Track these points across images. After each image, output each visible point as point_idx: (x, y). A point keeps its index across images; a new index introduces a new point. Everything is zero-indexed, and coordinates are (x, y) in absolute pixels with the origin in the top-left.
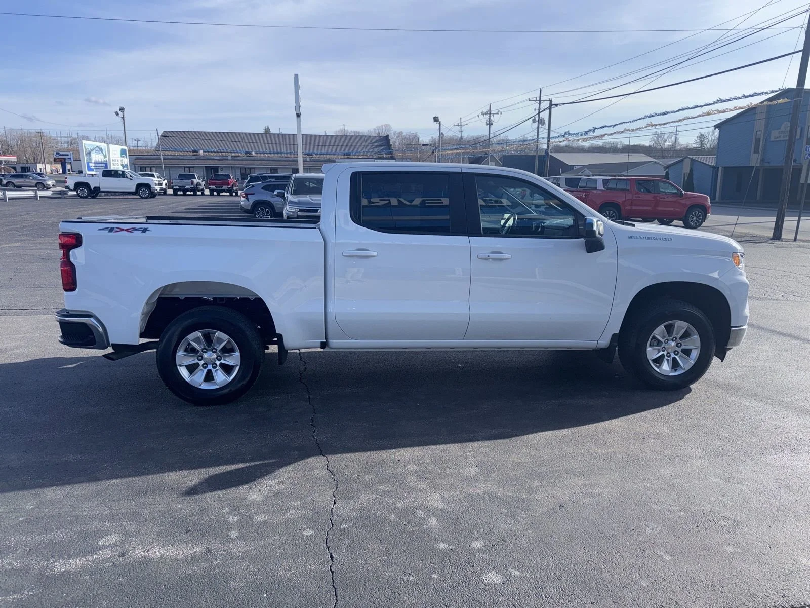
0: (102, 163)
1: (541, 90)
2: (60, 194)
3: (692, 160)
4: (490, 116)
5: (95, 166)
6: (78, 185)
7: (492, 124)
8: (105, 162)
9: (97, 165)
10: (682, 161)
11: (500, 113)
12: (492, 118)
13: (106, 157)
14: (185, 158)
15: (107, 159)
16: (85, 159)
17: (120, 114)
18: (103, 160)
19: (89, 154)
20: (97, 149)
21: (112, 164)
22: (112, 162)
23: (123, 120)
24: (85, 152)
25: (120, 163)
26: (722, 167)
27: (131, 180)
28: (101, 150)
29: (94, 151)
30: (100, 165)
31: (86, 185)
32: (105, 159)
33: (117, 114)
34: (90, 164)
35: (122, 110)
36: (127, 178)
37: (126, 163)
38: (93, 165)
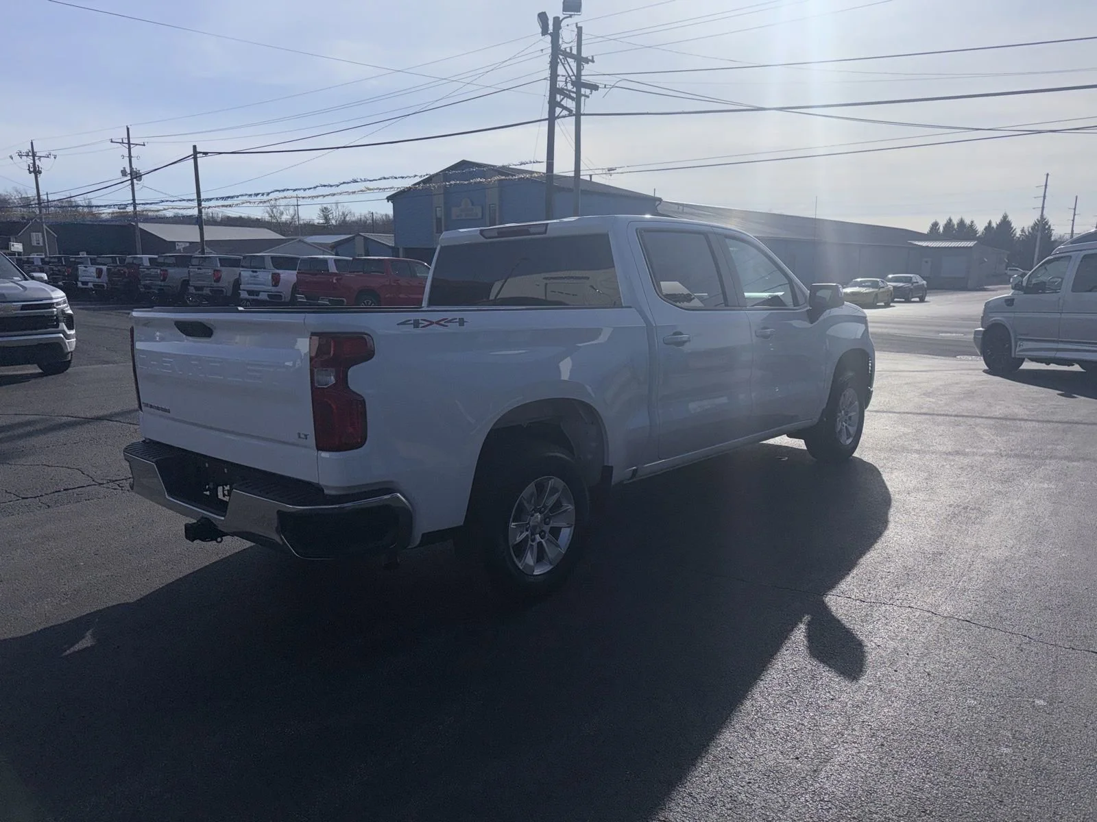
1: (128, 129)
3: (365, 238)
4: (34, 160)
7: (40, 172)
10: (353, 238)
11: (52, 157)
12: (37, 162)
26: (403, 248)
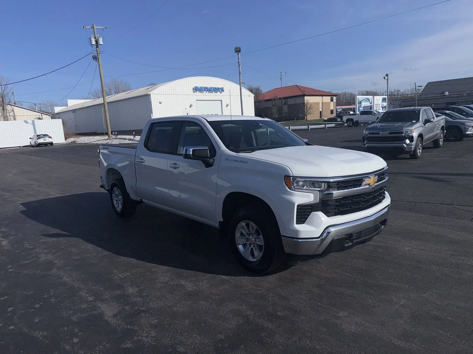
0: (368, 107)
2: (340, 125)
5: (363, 109)
6: (348, 120)
8: (370, 106)
9: (365, 108)
13: (371, 104)
14: (433, 98)
15: (372, 104)
16: (357, 106)
17: (386, 77)
18: (369, 105)
19: (360, 103)
20: (366, 100)
21: (375, 107)
22: (375, 106)
23: (388, 81)
24: (358, 102)
25: (381, 106)
27: (374, 115)
28: (369, 100)
29: (364, 101)
30: (367, 108)
31: (352, 120)
32: (370, 105)
33: (384, 78)
34: (360, 108)
35: (387, 75)
36: (372, 114)
37: (385, 105)
38: (362, 108)
